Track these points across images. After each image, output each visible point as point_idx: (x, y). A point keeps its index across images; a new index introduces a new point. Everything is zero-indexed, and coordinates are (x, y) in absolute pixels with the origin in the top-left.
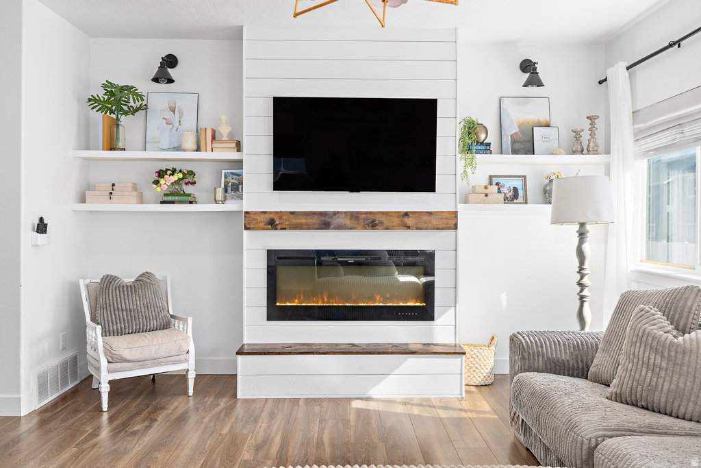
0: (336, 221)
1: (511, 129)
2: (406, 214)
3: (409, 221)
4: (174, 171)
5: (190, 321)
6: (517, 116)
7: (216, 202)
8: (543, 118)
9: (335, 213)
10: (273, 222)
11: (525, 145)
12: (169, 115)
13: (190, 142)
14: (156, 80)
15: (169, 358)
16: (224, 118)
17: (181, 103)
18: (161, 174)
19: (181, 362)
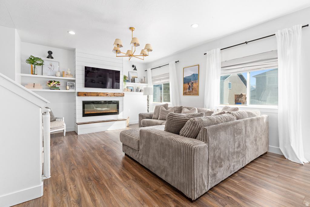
0: (100, 95)
1: (131, 78)
2: (114, 93)
3: (115, 95)
4: (55, 81)
5: (63, 118)
6: (132, 75)
7: (67, 89)
8: (136, 76)
9: (100, 93)
10: (85, 94)
11: (133, 81)
12: (50, 67)
13: (59, 74)
14: (48, 57)
15: (60, 127)
16: (69, 69)
17: (53, 64)
18: (51, 82)
19: (62, 128)
